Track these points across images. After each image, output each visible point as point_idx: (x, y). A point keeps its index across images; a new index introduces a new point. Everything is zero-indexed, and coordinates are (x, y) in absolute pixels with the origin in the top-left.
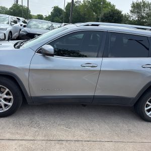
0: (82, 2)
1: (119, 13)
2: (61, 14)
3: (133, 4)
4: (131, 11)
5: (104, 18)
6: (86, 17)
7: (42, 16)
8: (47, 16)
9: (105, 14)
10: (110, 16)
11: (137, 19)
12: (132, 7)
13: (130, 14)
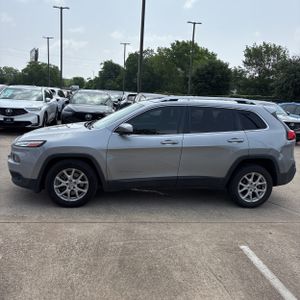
0: (156, 51)
1: (223, 67)
2: (117, 74)
3: (248, 49)
4: (245, 63)
5: (197, 77)
6: (164, 76)
7: (82, 79)
8: (92, 78)
9: (198, 70)
10: (208, 73)
11: (257, 75)
12: (246, 55)
13: (243, 67)
